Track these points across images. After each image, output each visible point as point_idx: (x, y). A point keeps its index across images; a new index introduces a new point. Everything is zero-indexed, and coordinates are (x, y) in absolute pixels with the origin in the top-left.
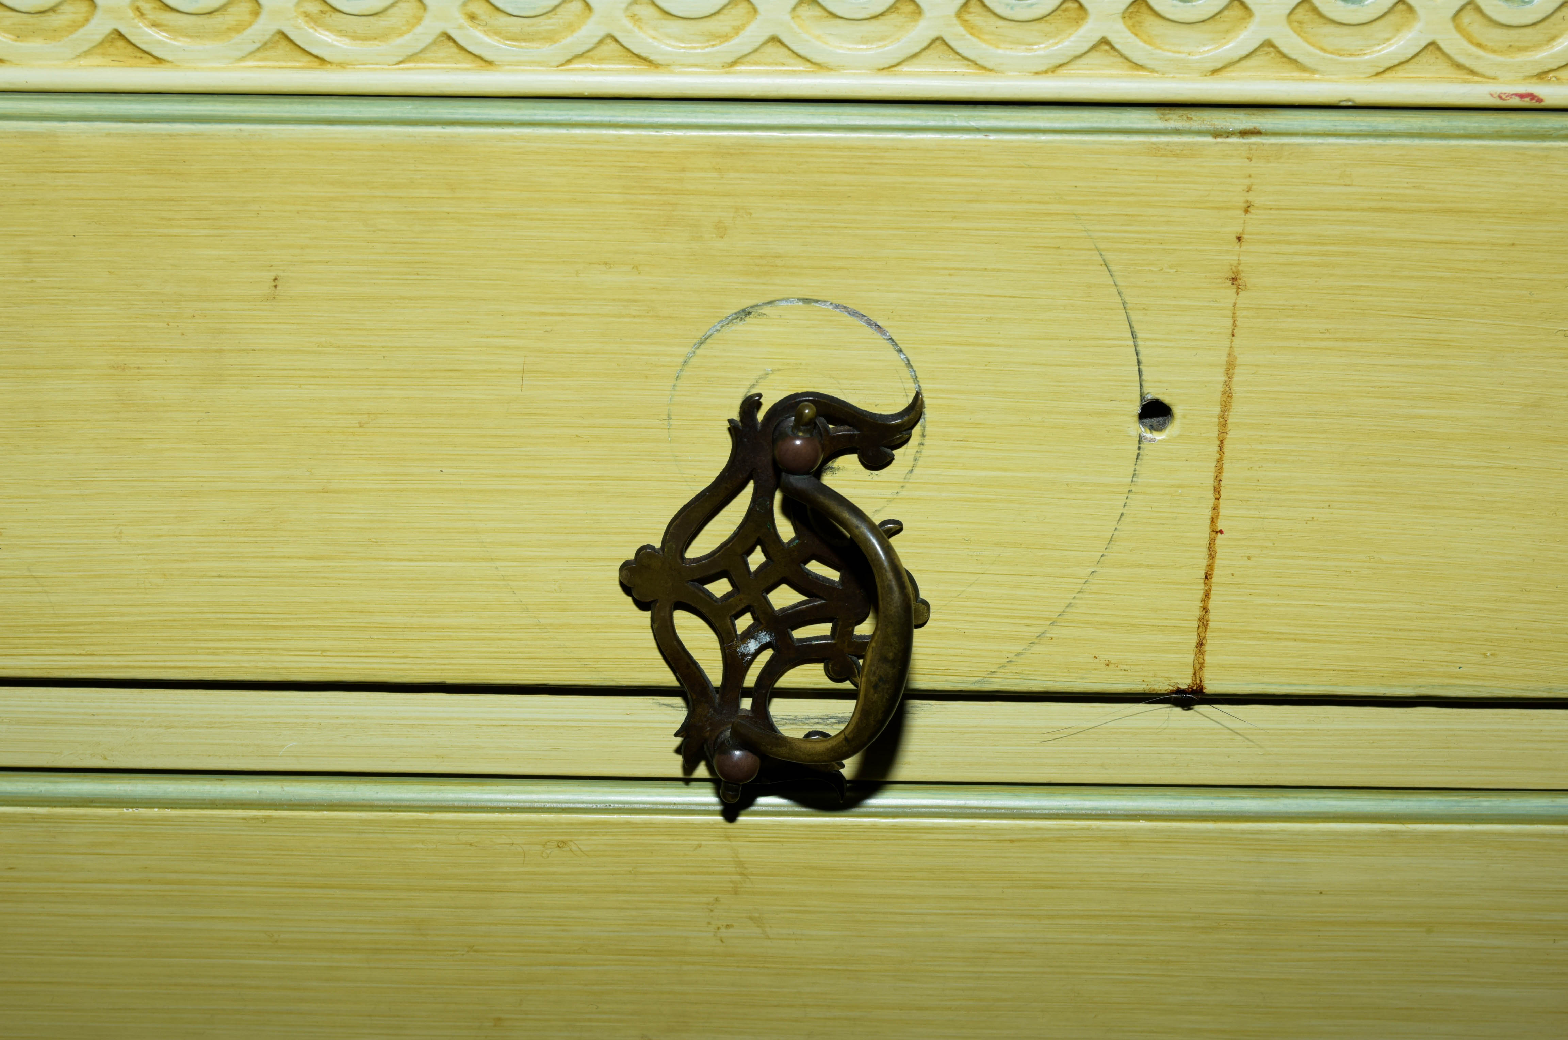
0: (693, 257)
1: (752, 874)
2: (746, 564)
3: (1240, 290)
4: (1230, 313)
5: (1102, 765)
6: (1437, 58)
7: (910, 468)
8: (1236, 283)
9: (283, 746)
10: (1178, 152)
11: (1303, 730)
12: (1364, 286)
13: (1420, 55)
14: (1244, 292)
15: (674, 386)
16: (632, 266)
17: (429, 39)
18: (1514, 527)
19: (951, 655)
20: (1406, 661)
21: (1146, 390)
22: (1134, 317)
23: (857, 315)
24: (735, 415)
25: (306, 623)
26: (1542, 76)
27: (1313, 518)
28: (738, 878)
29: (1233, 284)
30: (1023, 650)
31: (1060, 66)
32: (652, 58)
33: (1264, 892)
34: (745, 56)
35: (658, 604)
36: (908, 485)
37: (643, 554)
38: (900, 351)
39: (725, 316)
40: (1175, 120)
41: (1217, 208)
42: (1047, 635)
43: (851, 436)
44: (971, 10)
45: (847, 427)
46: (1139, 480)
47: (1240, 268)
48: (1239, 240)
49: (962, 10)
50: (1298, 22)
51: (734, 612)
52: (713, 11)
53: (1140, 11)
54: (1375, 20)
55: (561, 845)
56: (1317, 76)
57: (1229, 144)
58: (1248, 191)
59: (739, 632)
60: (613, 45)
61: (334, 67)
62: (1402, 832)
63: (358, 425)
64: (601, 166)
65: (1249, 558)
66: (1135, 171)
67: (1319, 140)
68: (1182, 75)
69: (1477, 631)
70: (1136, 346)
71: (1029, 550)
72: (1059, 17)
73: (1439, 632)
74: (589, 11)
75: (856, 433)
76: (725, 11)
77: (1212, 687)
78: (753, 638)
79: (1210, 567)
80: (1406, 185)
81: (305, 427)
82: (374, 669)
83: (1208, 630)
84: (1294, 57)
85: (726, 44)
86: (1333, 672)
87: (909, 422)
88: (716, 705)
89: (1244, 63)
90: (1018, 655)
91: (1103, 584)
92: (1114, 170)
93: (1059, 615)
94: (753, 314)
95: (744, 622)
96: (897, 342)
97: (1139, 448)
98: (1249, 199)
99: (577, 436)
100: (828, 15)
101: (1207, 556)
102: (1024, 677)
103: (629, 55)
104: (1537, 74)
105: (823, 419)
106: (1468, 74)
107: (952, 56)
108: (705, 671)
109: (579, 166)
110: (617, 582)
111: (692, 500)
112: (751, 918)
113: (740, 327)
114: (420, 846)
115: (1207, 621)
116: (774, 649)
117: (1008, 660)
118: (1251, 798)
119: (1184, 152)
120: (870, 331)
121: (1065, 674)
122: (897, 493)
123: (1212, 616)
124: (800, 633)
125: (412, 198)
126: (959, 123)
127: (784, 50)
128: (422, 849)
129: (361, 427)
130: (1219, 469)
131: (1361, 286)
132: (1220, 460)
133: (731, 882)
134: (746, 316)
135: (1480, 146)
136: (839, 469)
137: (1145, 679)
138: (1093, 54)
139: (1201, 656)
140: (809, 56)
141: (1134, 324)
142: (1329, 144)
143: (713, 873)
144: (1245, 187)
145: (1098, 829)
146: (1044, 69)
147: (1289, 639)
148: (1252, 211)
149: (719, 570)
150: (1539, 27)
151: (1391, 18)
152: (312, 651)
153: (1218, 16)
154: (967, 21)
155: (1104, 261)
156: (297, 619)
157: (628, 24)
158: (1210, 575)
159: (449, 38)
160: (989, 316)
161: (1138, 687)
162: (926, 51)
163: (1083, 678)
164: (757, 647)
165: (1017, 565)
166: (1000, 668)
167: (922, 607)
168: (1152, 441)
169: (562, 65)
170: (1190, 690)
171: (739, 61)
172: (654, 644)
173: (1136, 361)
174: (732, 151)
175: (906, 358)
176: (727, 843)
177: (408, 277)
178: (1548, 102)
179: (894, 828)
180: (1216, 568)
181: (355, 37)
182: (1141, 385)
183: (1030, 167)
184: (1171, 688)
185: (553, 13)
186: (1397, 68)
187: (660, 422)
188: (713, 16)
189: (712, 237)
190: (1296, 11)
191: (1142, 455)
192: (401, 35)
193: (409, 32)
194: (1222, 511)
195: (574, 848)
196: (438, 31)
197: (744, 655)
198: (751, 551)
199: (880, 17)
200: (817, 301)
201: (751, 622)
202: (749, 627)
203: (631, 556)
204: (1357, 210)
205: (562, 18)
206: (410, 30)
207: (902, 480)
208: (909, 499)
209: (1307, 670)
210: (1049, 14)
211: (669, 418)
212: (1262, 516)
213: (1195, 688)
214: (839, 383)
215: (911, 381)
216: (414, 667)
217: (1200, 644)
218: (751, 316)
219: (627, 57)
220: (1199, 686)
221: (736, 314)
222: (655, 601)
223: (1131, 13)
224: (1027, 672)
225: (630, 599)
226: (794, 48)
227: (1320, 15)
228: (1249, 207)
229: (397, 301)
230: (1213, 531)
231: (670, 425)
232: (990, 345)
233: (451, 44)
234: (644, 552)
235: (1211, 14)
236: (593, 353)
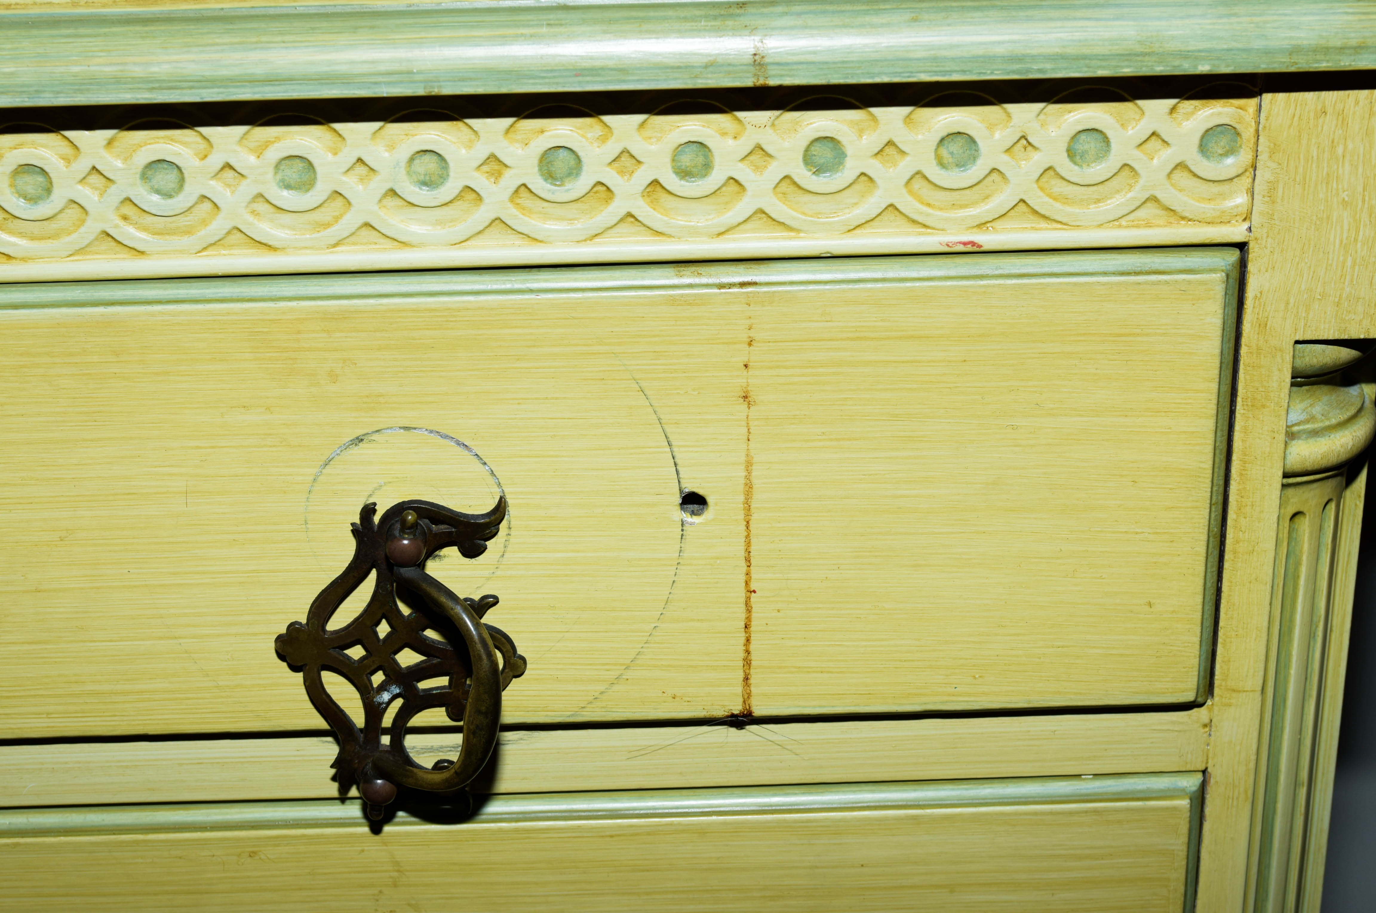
0: (313, 399)
1: (408, 871)
2: (376, 634)
3: (750, 405)
4: (744, 423)
5: (681, 773)
6: (896, 216)
7: (502, 553)
8: (747, 400)
9: (25, 787)
10: (691, 301)
11: (838, 739)
12: (850, 398)
13: (882, 215)
14: (754, 407)
15: (307, 498)
16: (265, 408)
17: (92, 237)
18: (987, 578)
19: (548, 696)
20: (912, 684)
21: (683, 486)
22: (668, 429)
23: (448, 437)
24: (357, 520)
25: (32, 693)
26: (981, 226)
27: (827, 578)
28: (395, 874)
29: (744, 401)
30: (605, 689)
31: (596, 235)
32: (270, 243)
33: (817, 867)
34: (345, 238)
35: (307, 668)
36: (501, 566)
37: (292, 629)
38: (485, 464)
39: (343, 443)
40: (688, 277)
41: (727, 343)
42: (624, 677)
43: (451, 533)
44: (521, 195)
45: (446, 526)
46: (685, 555)
47: (749, 389)
48: (746, 367)
49: (514, 196)
50: (782, 193)
51: (368, 671)
52: (315, 206)
53: (656, 190)
54: (844, 189)
55: (252, 855)
56: (802, 235)
57: (731, 293)
58: (749, 329)
59: (375, 685)
60: (239, 235)
61: (18, 261)
62: (923, 816)
63: (59, 539)
64: (233, 332)
65: (779, 611)
66: (657, 317)
67: (802, 288)
68: (693, 239)
69: (967, 659)
70: (672, 452)
71: (603, 612)
72: (592, 198)
73: (936, 661)
74: (217, 210)
75: (453, 530)
76: (326, 205)
77: (758, 711)
78: (386, 690)
79: (748, 619)
80: (875, 319)
81: (17, 542)
82: (89, 726)
83: (751, 667)
84: (782, 220)
85: (329, 230)
86: (855, 696)
87: (495, 520)
88: (361, 743)
89: (742, 227)
90: (602, 693)
91: (664, 636)
92: (641, 317)
93: (632, 661)
94: (365, 440)
95: (378, 678)
96: (482, 457)
97: (682, 530)
98: (751, 335)
99: (234, 540)
100: (408, 204)
101: (745, 611)
102: (608, 710)
103: (252, 241)
104: (977, 225)
105: (427, 521)
106: (922, 227)
107: (510, 231)
108: (350, 716)
109: (216, 333)
110: (274, 651)
111: (328, 586)
112: (409, 905)
113: (355, 451)
114: (140, 860)
115: (750, 661)
116: (403, 698)
117: (594, 697)
118: (802, 793)
119: (696, 302)
120: (460, 449)
121: (640, 707)
122: (493, 573)
123: (754, 656)
124: (424, 685)
125: (85, 363)
126: (517, 286)
127: (375, 233)
128: (142, 863)
129: (61, 540)
130: (748, 544)
131: (847, 398)
132: (748, 536)
133: (391, 877)
134: (359, 442)
135: (931, 287)
136: (445, 556)
137: (705, 707)
138: (622, 225)
139: (748, 688)
140: (395, 237)
141: (669, 435)
142: (811, 290)
143: (376, 871)
144: (747, 326)
145: (679, 824)
146: (584, 239)
147: (817, 672)
148: (754, 345)
149: (354, 639)
150: (974, 189)
151: (856, 187)
152: (39, 714)
153: (718, 192)
154: (518, 204)
155: (640, 388)
156: (24, 690)
157: (251, 218)
158: (749, 625)
159: (108, 235)
160: (553, 434)
161: (700, 713)
162: (489, 228)
163: (655, 709)
164: (390, 697)
165: (594, 624)
166: (588, 703)
167: (520, 662)
168: (691, 524)
169: (200, 252)
170: (742, 714)
171: (340, 242)
172: (307, 698)
173: (673, 463)
174: (336, 317)
175: (490, 469)
176: (385, 848)
177: (88, 424)
178: (985, 248)
179: (516, 830)
180: (753, 620)
181: (33, 238)
182: (679, 482)
183: (574, 318)
184: (726, 714)
185: (189, 212)
186: (865, 225)
187: (300, 527)
188: (317, 209)
189: (327, 383)
190: (780, 185)
191: (686, 536)
192: (69, 234)
193: (76, 232)
194: (754, 576)
195: (263, 857)
196: (99, 230)
197: (380, 704)
198: (378, 623)
199: (449, 204)
200: (415, 429)
201: (383, 678)
202: (383, 682)
203: (284, 631)
204: (837, 340)
205: (196, 216)
206: (77, 230)
207: (496, 563)
208: (503, 577)
209: (833, 695)
210: (583, 196)
211: (306, 523)
212: (786, 578)
213: (745, 713)
214: (439, 491)
215: (496, 486)
216: (121, 723)
217: (746, 679)
218: (364, 442)
219: (251, 243)
220: (748, 711)
221: (351, 441)
222: (305, 665)
223: (648, 192)
224: (611, 706)
225: (285, 664)
226: (383, 231)
227: (799, 187)
228: (752, 341)
229: (81, 442)
230: (748, 591)
231: (308, 528)
232: (556, 456)
233: (110, 239)
234: (293, 627)
235: (713, 190)
236: (241, 476)
